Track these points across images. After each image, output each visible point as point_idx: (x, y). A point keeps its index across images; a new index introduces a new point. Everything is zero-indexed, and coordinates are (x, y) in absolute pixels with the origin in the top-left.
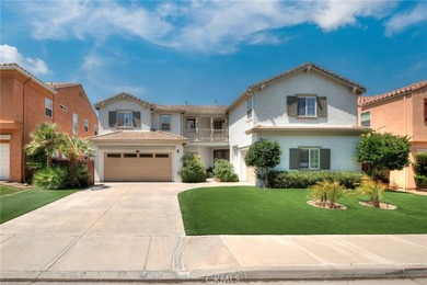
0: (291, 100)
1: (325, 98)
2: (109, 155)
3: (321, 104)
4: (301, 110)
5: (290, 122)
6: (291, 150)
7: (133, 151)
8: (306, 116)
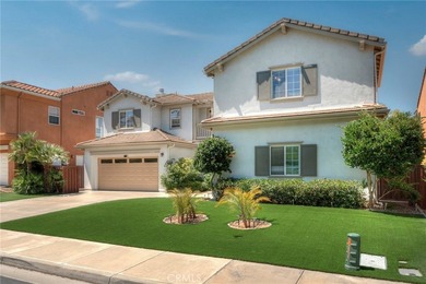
0: (262, 77)
1: (315, 66)
2: (103, 161)
3: (309, 76)
4: (278, 89)
5: (262, 109)
6: (257, 148)
7: (121, 156)
8: (286, 97)
